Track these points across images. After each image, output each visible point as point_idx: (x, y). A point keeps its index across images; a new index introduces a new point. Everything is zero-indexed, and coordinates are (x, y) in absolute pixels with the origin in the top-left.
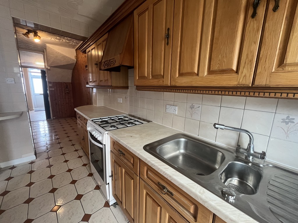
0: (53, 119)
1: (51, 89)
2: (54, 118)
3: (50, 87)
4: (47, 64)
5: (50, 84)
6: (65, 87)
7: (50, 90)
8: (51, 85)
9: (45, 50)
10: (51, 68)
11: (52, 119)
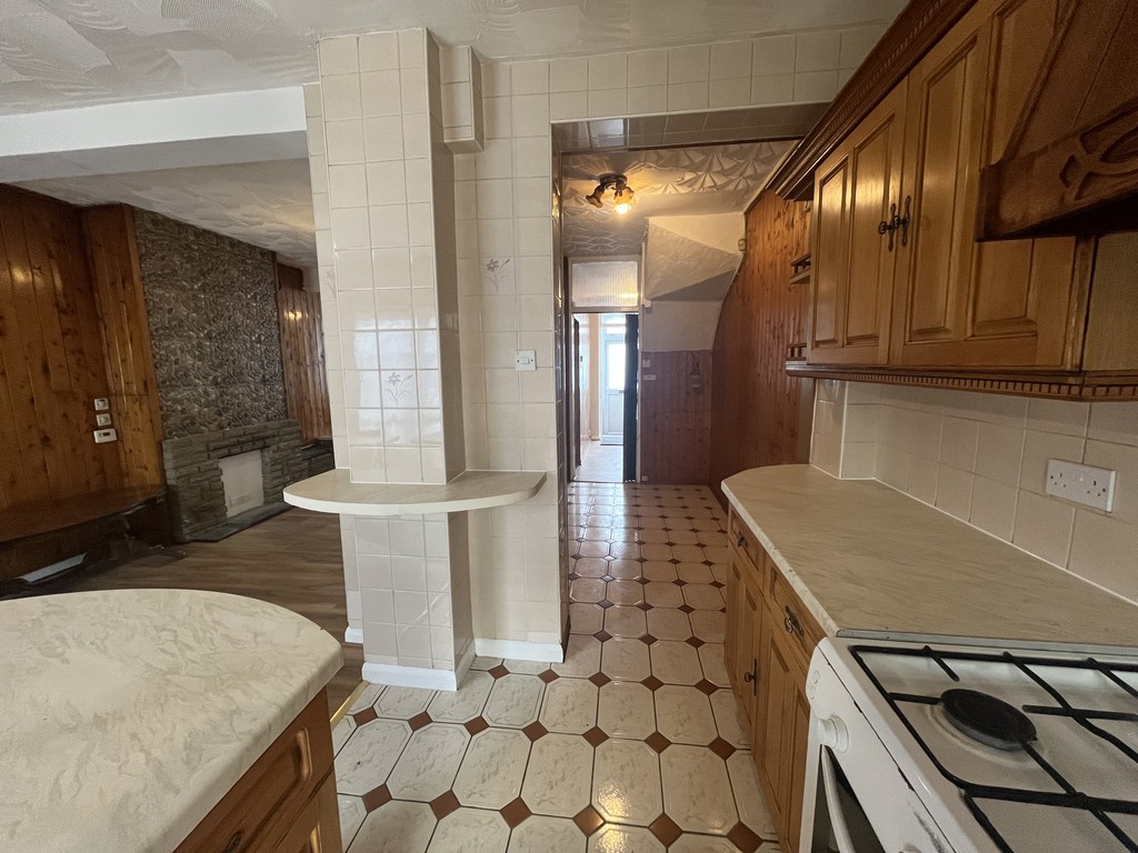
0: (642, 482)
1: (646, 378)
2: (645, 478)
3: (645, 371)
4: (645, 292)
5: (646, 359)
6: (690, 370)
7: (643, 382)
8: (647, 364)
9: (644, 244)
10: (654, 303)
11: (639, 480)
